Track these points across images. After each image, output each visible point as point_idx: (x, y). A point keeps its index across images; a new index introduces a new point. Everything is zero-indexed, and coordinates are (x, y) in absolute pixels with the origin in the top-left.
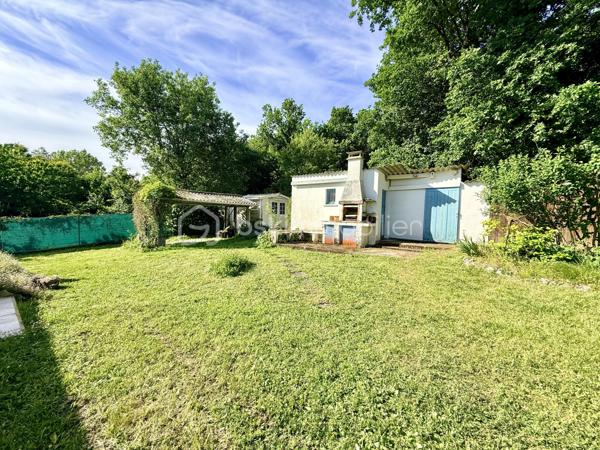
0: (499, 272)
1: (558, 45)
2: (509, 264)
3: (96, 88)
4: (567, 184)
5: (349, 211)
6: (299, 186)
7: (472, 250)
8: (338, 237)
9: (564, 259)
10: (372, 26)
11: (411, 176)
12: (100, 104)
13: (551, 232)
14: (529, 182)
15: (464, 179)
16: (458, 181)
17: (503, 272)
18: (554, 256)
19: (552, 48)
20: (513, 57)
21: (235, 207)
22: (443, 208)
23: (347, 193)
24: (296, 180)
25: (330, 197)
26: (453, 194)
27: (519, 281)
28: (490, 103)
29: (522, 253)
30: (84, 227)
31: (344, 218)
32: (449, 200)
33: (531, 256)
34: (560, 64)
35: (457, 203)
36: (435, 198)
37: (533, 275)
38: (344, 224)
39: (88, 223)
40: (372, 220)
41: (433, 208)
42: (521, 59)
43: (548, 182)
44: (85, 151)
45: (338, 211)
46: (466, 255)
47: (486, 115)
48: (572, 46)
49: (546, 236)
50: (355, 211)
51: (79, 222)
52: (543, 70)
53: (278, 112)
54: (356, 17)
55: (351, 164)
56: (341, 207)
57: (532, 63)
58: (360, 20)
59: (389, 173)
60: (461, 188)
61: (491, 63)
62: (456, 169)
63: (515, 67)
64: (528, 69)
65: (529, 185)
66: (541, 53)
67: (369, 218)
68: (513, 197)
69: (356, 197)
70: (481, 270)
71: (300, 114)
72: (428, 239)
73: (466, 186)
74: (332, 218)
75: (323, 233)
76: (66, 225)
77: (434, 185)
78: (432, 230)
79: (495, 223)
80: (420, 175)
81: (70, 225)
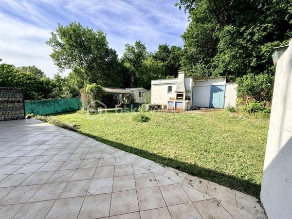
0: (244, 117)
1: (265, 24)
2: (247, 114)
3: (51, 36)
4: (269, 84)
5: (179, 95)
6: (155, 85)
7: (232, 110)
8: (174, 106)
9: (267, 112)
10: (185, 10)
11: (205, 80)
12: (53, 44)
13: (262, 103)
14: (255, 84)
15: (227, 81)
16: (224, 82)
17: (245, 118)
18: (263, 111)
19: (263, 25)
20: (247, 29)
21: (123, 94)
22: (218, 93)
23: (178, 87)
24: (153, 82)
25: (170, 89)
26: (222, 88)
27: (252, 120)
28: (237, 49)
29: (252, 110)
30: (56, 105)
31: (177, 99)
32: (221, 90)
33: (255, 111)
34: (265, 33)
35: (224, 92)
36: (215, 89)
37: (256, 118)
38: (177, 101)
39: (58, 103)
40: (189, 99)
41: (214, 94)
42: (250, 30)
43: (262, 84)
44: (34, 66)
45: (174, 95)
46: (230, 112)
47: (235, 54)
48: (270, 25)
49: (261, 104)
50: (182, 95)
51: (54, 102)
52: (259, 35)
53: (133, 48)
54: (178, 6)
55: (179, 75)
56: (176, 94)
57: (254, 32)
58: (180, 7)
59: (195, 79)
60: (226, 85)
61: (238, 31)
62: (224, 77)
63: (247, 33)
64: (252, 34)
65: (255, 85)
66: (258, 28)
67: (187, 98)
68: (250, 90)
69: (182, 90)
70: (237, 117)
71: (144, 48)
72: (211, 107)
73: (228, 85)
74: (171, 99)
75: (168, 105)
76: (48, 104)
77: (215, 84)
78: (213, 103)
79: (241, 100)
80: (209, 80)
81: (50, 103)
